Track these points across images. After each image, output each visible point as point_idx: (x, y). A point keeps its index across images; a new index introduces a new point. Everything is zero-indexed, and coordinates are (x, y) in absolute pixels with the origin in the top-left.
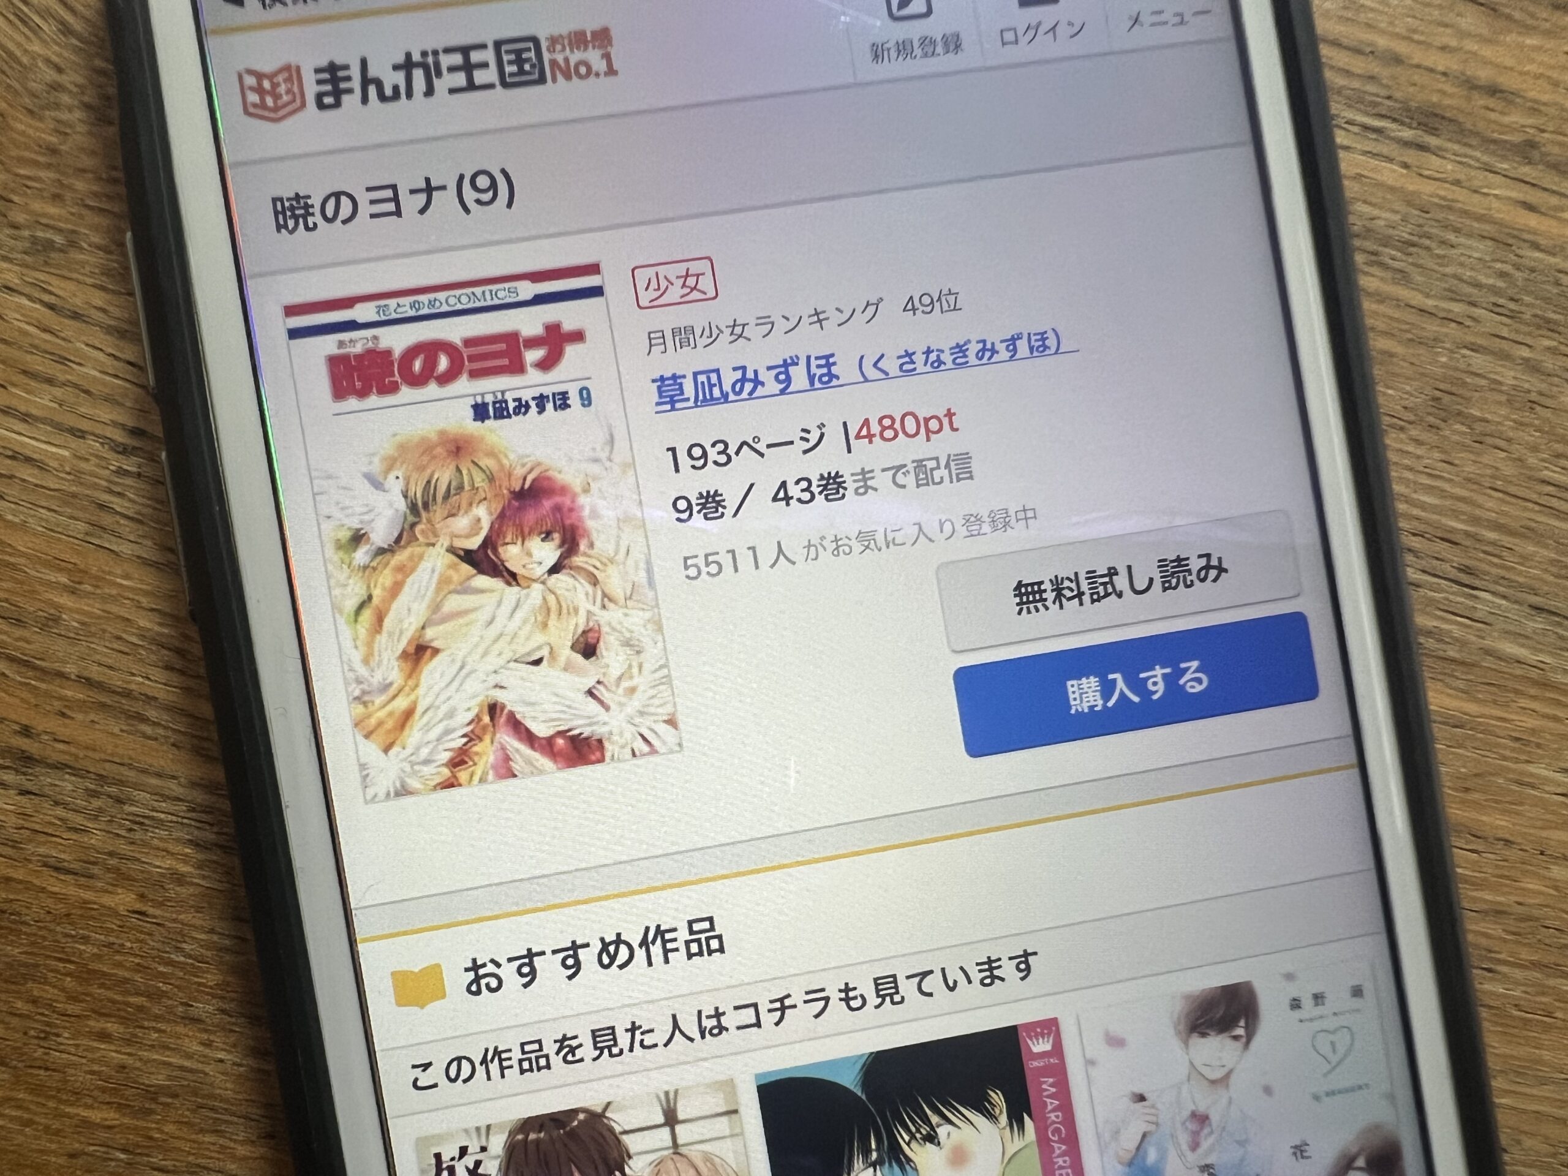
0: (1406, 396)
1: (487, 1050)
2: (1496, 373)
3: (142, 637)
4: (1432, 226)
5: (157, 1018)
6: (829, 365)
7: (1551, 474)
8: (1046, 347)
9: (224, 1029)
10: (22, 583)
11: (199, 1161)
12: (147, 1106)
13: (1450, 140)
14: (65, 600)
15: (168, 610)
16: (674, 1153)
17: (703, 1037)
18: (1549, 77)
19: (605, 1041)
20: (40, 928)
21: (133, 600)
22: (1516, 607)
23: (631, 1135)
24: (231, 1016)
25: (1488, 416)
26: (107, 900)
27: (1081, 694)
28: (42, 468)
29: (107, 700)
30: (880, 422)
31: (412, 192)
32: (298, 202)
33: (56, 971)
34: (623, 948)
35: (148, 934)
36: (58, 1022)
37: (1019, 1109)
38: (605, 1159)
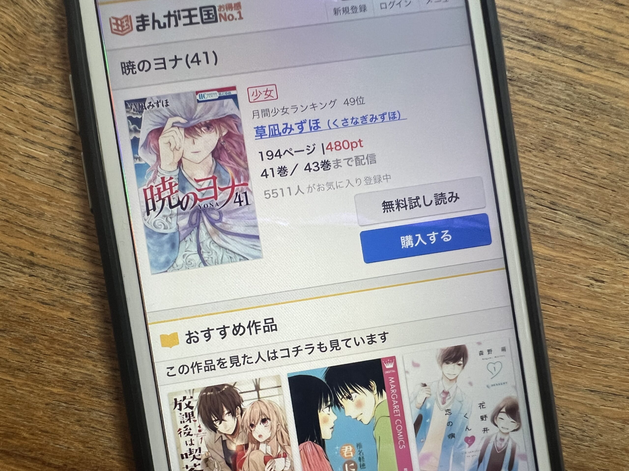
0: (532, 140)
1: (193, 363)
2: (566, 131)
3: (73, 221)
4: (543, 78)
5: (77, 356)
6: (317, 123)
7: (585, 169)
8: (395, 118)
9: (101, 361)
10: (31, 201)
11: (92, 407)
12: (74, 387)
13: (550, 45)
14: (46, 207)
15: (83, 212)
16: (259, 401)
17: (269, 360)
18: (588, 23)
19: (235, 361)
20: (37, 324)
21: (70, 208)
22: (571, 217)
24: (104, 356)
25: (563, 147)
26: (60, 314)
27: (406, 242)
28: (38, 160)
29: (61, 243)
30: (335, 143)
31: (170, 60)
32: (130, 64)
33: (42, 339)
34: (241, 328)
35: (74, 326)
36: (43, 357)
37: (381, 388)
38: (234, 402)
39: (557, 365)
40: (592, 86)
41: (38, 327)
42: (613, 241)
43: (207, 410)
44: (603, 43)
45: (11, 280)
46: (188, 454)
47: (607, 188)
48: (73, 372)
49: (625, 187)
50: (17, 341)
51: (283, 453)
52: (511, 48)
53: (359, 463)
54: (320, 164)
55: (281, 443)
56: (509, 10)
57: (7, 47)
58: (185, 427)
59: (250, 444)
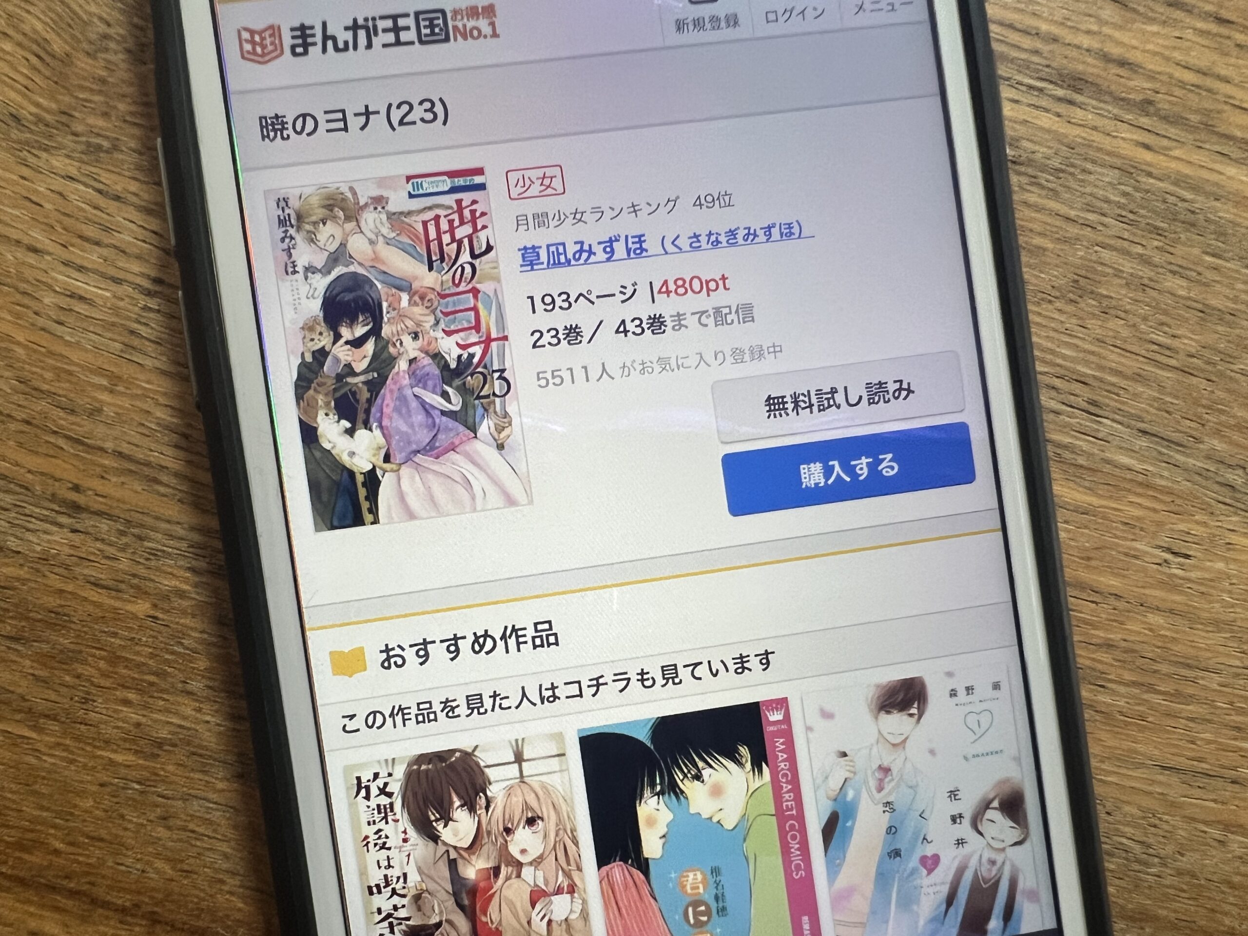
0: (1054, 279)
1: (394, 707)
2: (1119, 264)
3: (158, 424)
4: (1076, 159)
5: (162, 691)
6: (641, 242)
7: (1157, 337)
8: (792, 234)
9: (210, 700)
10: (77, 384)
11: (191, 791)
12: (155, 752)
13: (1089, 97)
14: (105, 397)
15: (178, 406)
16: (521, 782)
17: (543, 703)
18: (1162, 54)
19: (475, 704)
20: (83, 626)
21: (153, 399)
22: (1128, 431)
23: (492, 768)
24: (215, 691)
25: (1113, 295)
26: (129, 607)
27: (810, 475)
28: (91, 304)
29: (133, 468)
30: (675, 282)
31: (356, 115)
32: (277, 120)
33: (94, 656)
34: (489, 640)
35: (158, 632)
36: (94, 692)
37: (759, 759)
38: (474, 785)
39: (1098, 718)
40: (1170, 177)
41: (86, 633)
42: (1207, 478)
43: (420, 797)
44: (1190, 95)
45: (35, 540)
46: (382, 885)
47: (1195, 373)
48: (156, 721)
49: (1232, 374)
50: (43, 659)
51: (568, 886)
52: (1016, 102)
53: (716, 905)
54: (645, 322)
55: (564, 865)
56: (1011, 26)
57: (33, 80)
58: (376, 833)
59: (503, 867)
